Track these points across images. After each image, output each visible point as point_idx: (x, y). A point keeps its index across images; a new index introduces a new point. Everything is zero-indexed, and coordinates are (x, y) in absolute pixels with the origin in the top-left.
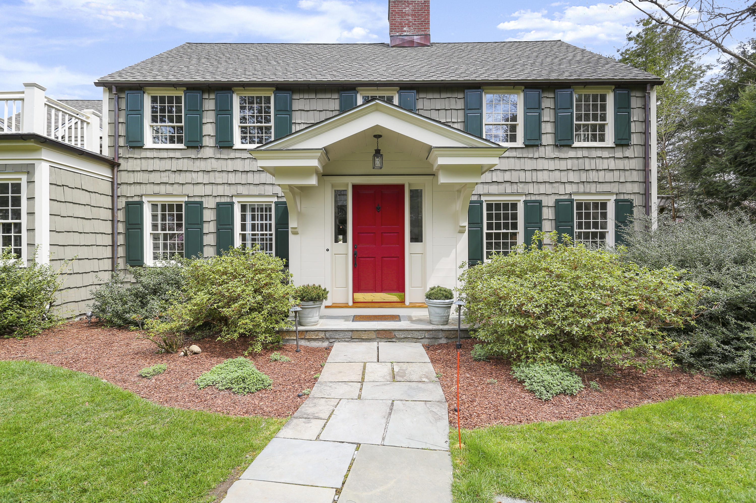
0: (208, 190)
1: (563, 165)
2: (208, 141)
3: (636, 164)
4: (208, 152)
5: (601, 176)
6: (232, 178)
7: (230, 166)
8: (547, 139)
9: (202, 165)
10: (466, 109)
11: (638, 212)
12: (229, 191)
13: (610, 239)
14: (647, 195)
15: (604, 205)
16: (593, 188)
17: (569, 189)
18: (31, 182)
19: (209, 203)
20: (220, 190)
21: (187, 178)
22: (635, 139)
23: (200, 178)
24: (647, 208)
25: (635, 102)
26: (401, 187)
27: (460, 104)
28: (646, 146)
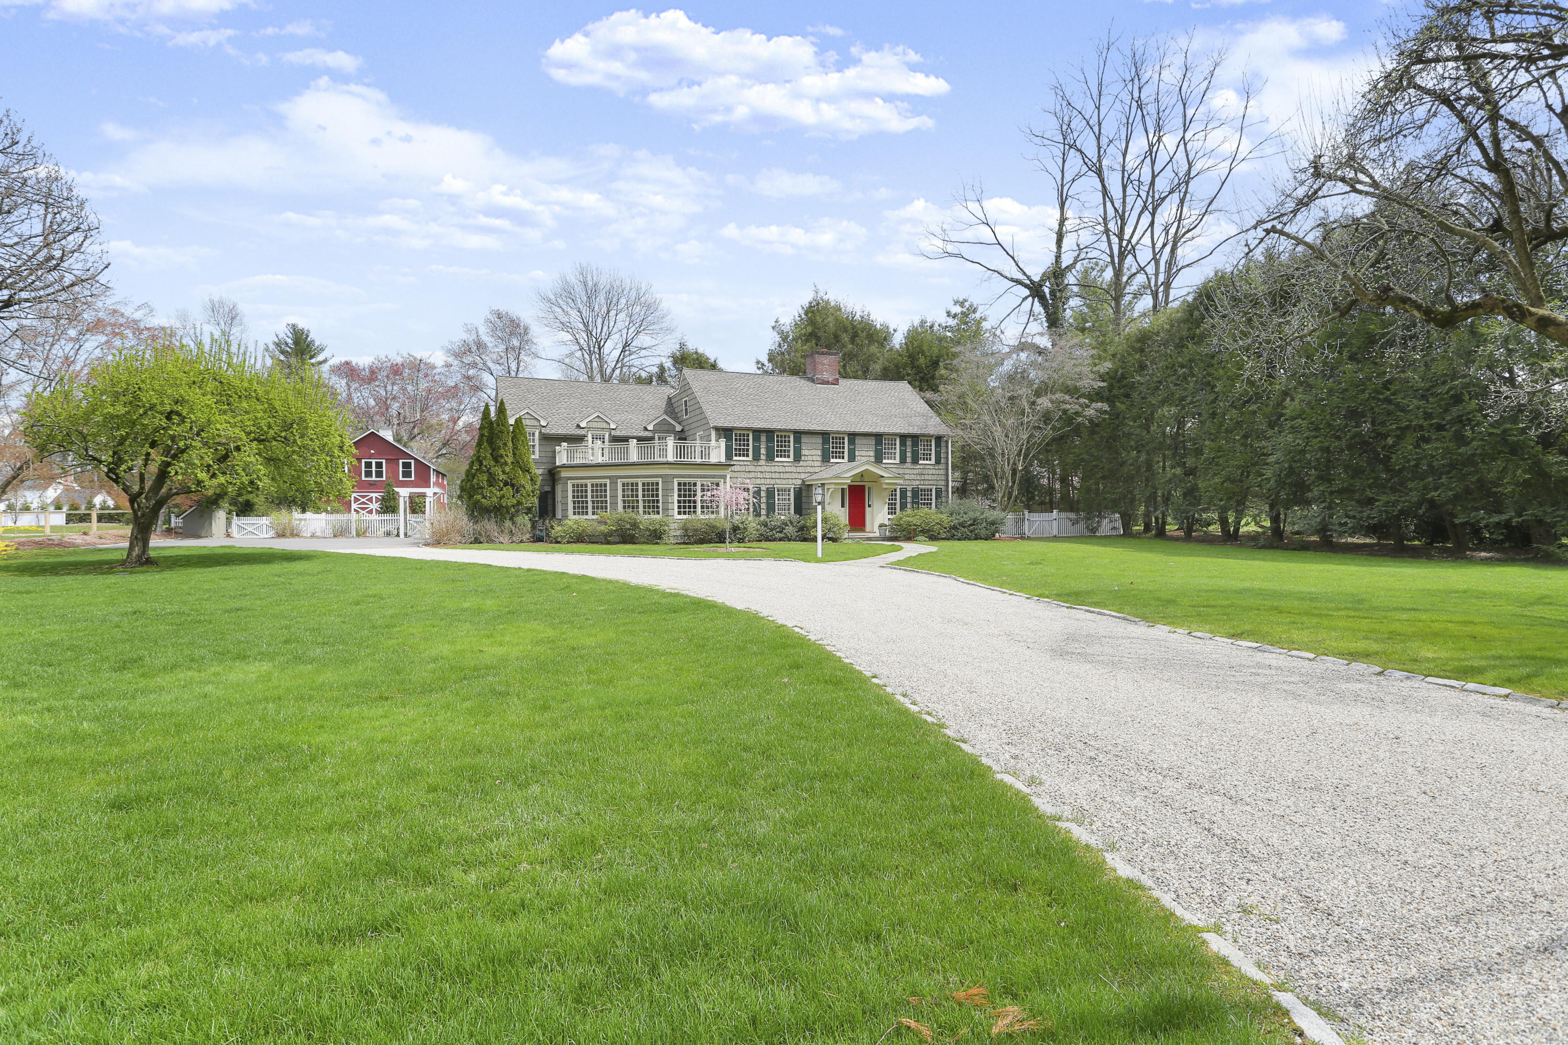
0: (763, 481)
1: (915, 472)
2: (763, 457)
3: (942, 472)
4: (762, 462)
5: (929, 477)
6: (774, 476)
7: (773, 469)
8: (909, 460)
9: (760, 469)
10: (876, 445)
11: (944, 494)
12: (773, 482)
13: (933, 506)
14: (947, 486)
15: (931, 490)
16: (927, 483)
17: (918, 482)
18: (725, 482)
19: (763, 488)
20: (768, 481)
21: (753, 475)
22: (943, 461)
23: (759, 475)
24: (947, 491)
25: (943, 444)
26: (864, 486)
27: (874, 442)
28: (947, 464)
